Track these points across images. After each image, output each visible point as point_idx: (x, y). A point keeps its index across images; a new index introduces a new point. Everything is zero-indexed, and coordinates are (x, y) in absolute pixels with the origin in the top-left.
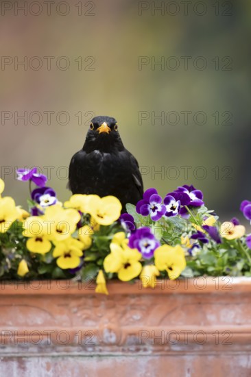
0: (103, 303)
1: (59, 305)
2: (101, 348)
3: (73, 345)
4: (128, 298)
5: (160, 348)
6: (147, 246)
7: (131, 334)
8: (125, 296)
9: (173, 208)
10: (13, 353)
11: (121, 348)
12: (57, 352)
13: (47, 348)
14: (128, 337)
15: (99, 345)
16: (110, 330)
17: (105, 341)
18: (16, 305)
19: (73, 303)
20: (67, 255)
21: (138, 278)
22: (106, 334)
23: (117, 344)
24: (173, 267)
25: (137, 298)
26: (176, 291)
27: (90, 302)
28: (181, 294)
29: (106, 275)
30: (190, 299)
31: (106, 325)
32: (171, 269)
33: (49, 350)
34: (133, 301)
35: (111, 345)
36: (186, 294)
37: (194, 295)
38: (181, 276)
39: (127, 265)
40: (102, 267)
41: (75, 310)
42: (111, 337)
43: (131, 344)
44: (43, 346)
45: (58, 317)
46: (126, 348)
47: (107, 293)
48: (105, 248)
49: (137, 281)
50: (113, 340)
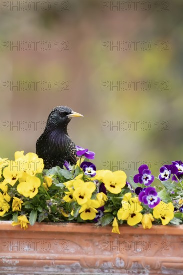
0: (116, 240)
1: (86, 240)
2: (114, 270)
3: (95, 268)
4: (134, 237)
5: (155, 272)
6: (153, 200)
7: (135, 262)
8: (132, 235)
9: (166, 176)
10: (54, 272)
11: (128, 271)
12: (84, 272)
13: (77, 269)
14: (133, 263)
15: (113, 269)
16: (121, 259)
17: (117, 266)
18: (57, 240)
19: (96, 239)
20: (88, 211)
21: (141, 223)
22: (118, 261)
23: (126, 268)
24: (166, 217)
25: (139, 237)
26: (166, 233)
27: (107, 239)
28: (169, 235)
29: (119, 222)
30: (176, 239)
31: (118, 255)
32: (164, 218)
33: (78, 271)
34: (136, 239)
35: (121, 269)
36: (173, 236)
37: (179, 236)
38: (170, 223)
39: (133, 215)
40: (116, 216)
41: (97, 244)
42: (121, 263)
43: (134, 269)
44: (75, 268)
45: (86, 248)
46: (131, 272)
47: (120, 233)
48: (119, 204)
49: (140, 225)
50: (123, 265)
